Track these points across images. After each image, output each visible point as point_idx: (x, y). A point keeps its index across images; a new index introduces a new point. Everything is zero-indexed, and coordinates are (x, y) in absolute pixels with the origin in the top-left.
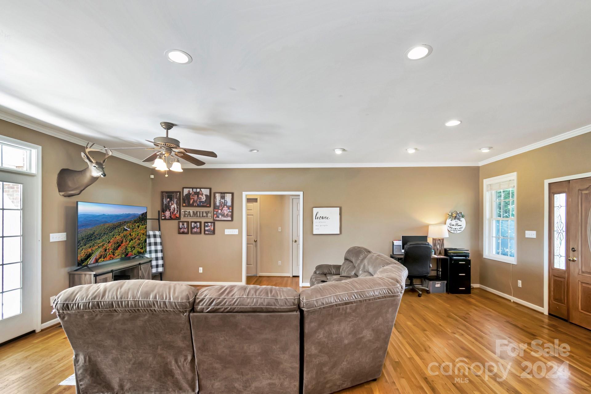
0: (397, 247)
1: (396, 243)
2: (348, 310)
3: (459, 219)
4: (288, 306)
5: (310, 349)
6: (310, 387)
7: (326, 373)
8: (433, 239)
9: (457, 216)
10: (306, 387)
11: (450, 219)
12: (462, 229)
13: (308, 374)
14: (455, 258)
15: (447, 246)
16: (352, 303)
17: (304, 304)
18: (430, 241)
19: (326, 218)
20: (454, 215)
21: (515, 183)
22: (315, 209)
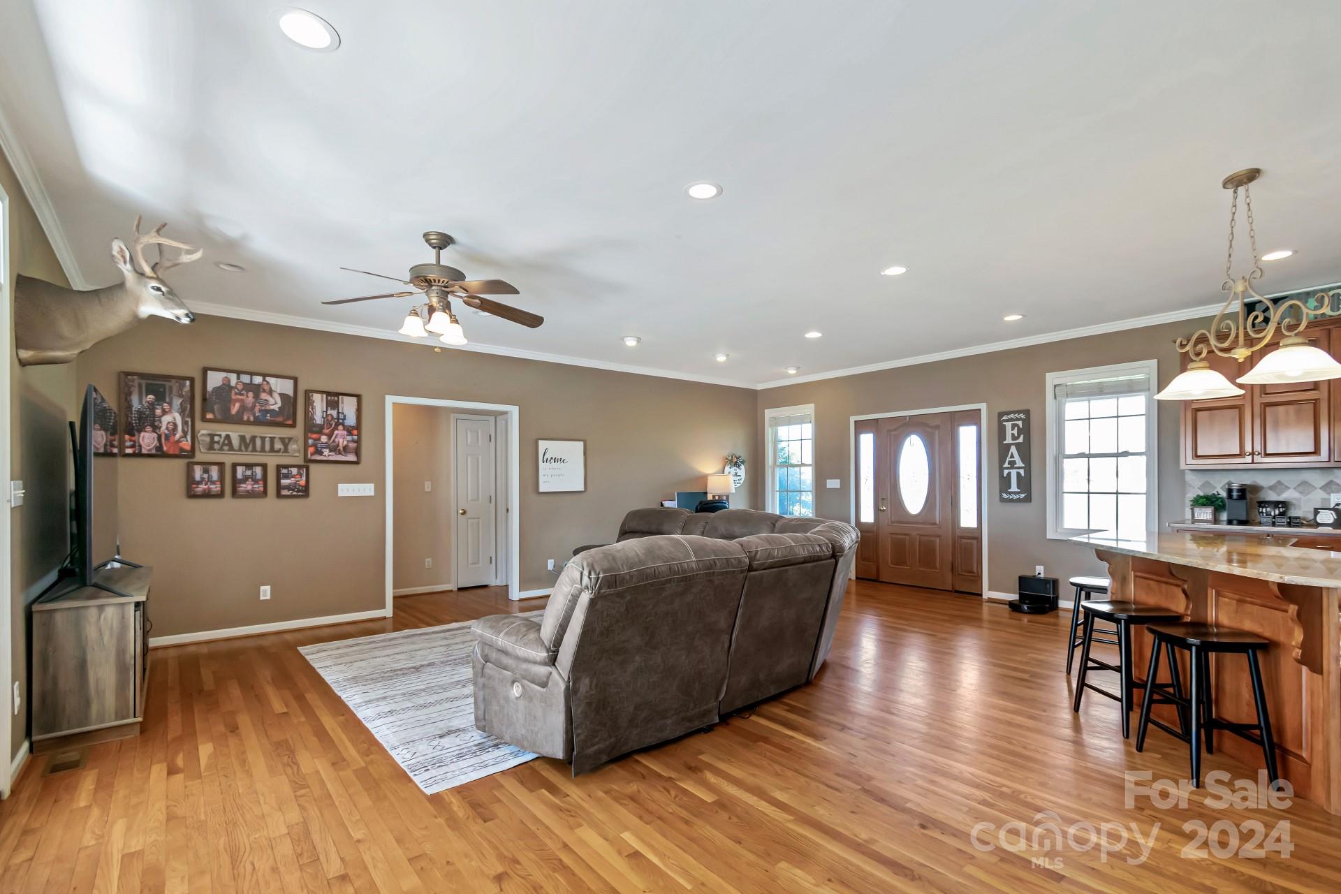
1: (667, 504)
3: (738, 467)
8: (713, 494)
9: (736, 462)
11: (729, 466)
12: (742, 482)
19: (562, 461)
20: (735, 460)
21: (812, 418)
22: (541, 443)
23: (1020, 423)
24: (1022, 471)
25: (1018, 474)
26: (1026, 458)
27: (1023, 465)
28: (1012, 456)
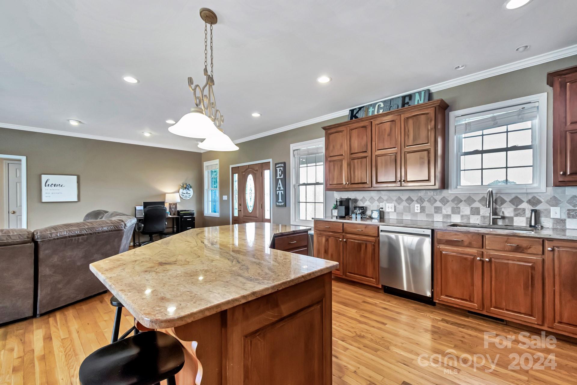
0: (139, 211)
1: (138, 208)
2: (80, 241)
3: (188, 189)
4: (22, 239)
5: (44, 270)
6: (44, 301)
7: (61, 289)
8: (169, 204)
9: (186, 187)
10: (40, 301)
11: (182, 189)
12: (191, 197)
13: (41, 291)
14: (184, 217)
15: (179, 208)
16: (83, 235)
17: (39, 237)
18: (167, 206)
19: (60, 185)
20: (185, 186)
21: (218, 166)
22: (43, 176)
23: (282, 168)
24: (282, 192)
25: (281, 193)
26: (285, 186)
27: (283, 189)
28: (279, 185)
